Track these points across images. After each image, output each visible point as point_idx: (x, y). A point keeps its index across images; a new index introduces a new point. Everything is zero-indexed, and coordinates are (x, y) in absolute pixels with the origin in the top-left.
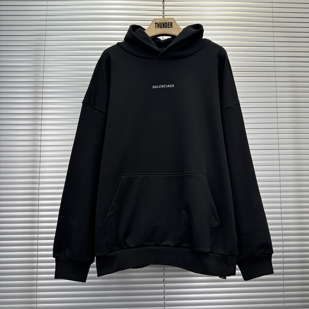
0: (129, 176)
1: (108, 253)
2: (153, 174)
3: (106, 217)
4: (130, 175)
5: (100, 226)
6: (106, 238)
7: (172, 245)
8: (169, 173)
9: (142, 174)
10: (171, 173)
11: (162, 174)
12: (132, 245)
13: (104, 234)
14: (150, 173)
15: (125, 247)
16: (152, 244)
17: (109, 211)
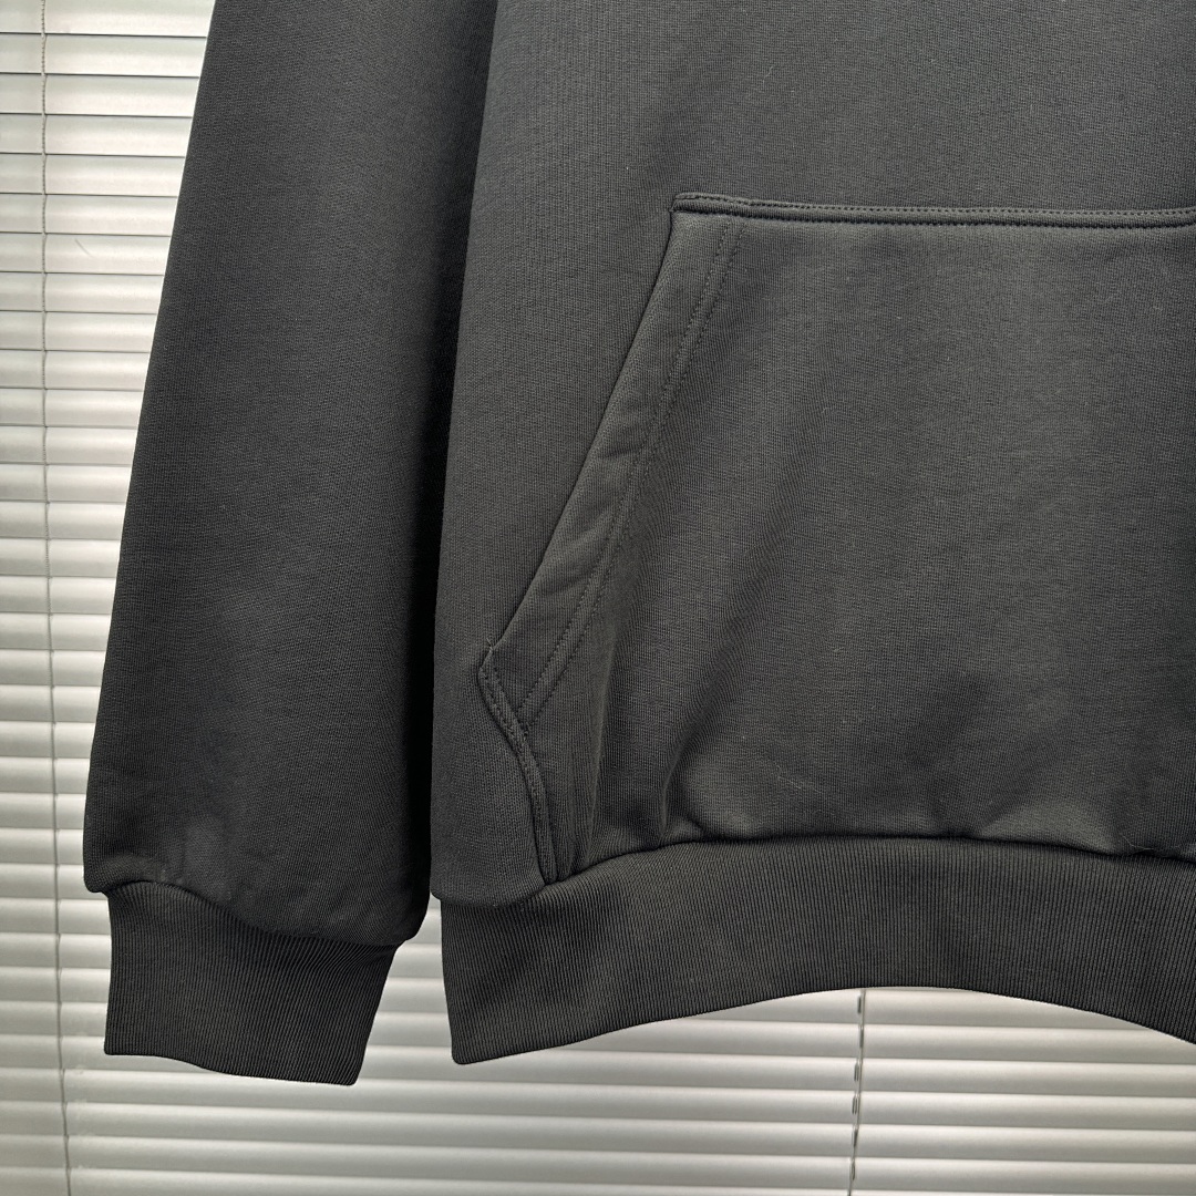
0: (738, 220)
1: (547, 883)
2: (957, 213)
3: (537, 578)
4: (748, 215)
5: (487, 652)
6: (535, 755)
7: (1101, 842)
8: (1115, 216)
9: (859, 221)
10: (1130, 216)
11: (1047, 215)
12: (740, 822)
13: (515, 725)
14: (933, 212)
15: (683, 829)
16: (919, 820)
17: (562, 524)
